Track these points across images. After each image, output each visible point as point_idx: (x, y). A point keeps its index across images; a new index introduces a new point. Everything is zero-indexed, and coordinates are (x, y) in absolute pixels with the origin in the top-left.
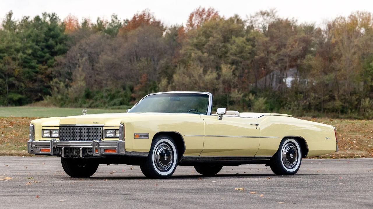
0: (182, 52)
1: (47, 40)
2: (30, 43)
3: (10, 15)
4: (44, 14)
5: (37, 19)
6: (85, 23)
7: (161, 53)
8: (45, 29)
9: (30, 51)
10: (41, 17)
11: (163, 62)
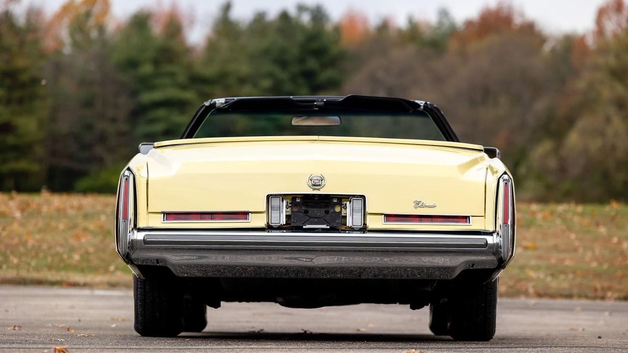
0: (581, 84)
1: (302, 60)
2: (268, 66)
3: (227, 8)
4: (301, 8)
5: (284, 16)
6: (384, 27)
7: (536, 88)
8: (300, 38)
9: (266, 83)
10: (292, 11)
11: (540, 106)
